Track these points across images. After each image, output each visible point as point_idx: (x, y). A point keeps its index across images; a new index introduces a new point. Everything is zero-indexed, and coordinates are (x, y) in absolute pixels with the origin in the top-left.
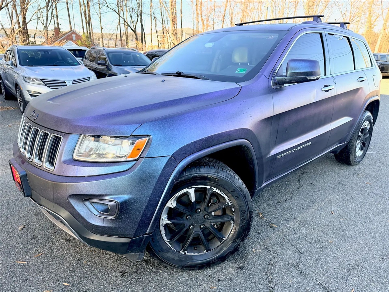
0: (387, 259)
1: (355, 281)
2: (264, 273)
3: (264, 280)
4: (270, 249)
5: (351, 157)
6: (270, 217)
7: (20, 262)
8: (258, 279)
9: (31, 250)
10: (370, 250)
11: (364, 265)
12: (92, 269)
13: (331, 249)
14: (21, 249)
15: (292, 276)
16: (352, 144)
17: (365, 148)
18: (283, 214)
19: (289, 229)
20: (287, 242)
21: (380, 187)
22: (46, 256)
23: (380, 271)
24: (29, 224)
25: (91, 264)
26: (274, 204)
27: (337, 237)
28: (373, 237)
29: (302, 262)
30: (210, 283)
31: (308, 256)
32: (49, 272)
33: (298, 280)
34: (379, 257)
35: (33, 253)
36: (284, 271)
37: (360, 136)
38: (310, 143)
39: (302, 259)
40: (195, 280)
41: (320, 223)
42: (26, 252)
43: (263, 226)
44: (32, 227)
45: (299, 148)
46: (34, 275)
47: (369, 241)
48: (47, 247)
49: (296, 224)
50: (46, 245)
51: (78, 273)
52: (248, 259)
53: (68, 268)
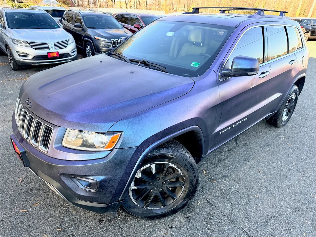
0: (296, 211)
1: (270, 230)
2: (205, 222)
3: (205, 228)
4: (210, 202)
5: (279, 122)
6: (211, 174)
7: (23, 210)
8: (200, 227)
9: (30, 200)
10: (284, 204)
11: (278, 216)
12: (78, 217)
13: (256, 203)
14: (22, 199)
15: (225, 225)
16: (280, 112)
17: (290, 114)
18: (221, 172)
19: (225, 185)
20: (223, 196)
21: (298, 148)
22: (42, 205)
23: (289, 222)
24: (27, 177)
25: (77, 213)
26: (216, 162)
27: (261, 192)
28: (287, 193)
29: (234, 213)
30: (165, 230)
31: (238, 208)
32: (45, 219)
33: (229, 228)
34: (290, 209)
35: (32, 203)
36: (219, 220)
37: (287, 106)
38: (246, 119)
39: (233, 210)
40: (154, 227)
41: (249, 180)
42: (27, 202)
43: (206, 181)
44: (29, 179)
45: (237, 124)
46: (34, 221)
47: (285, 196)
48: (43, 197)
49: (231, 180)
50: (42, 195)
51: (67, 220)
52: (193, 210)
53: (60, 216)
